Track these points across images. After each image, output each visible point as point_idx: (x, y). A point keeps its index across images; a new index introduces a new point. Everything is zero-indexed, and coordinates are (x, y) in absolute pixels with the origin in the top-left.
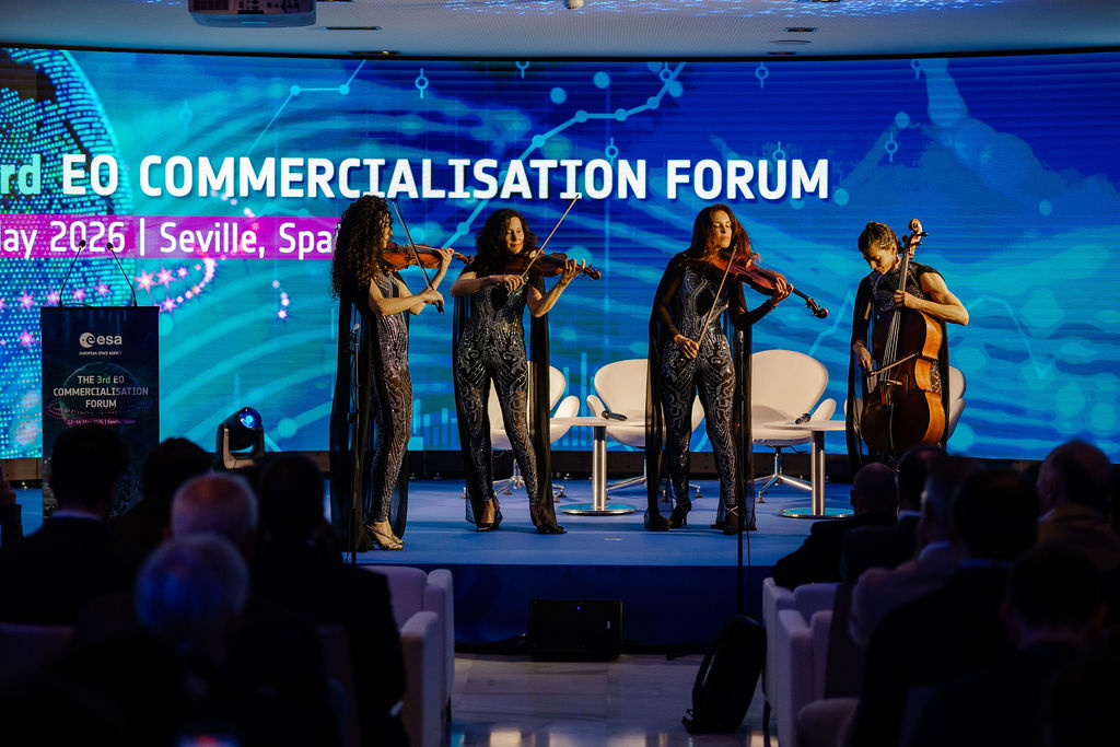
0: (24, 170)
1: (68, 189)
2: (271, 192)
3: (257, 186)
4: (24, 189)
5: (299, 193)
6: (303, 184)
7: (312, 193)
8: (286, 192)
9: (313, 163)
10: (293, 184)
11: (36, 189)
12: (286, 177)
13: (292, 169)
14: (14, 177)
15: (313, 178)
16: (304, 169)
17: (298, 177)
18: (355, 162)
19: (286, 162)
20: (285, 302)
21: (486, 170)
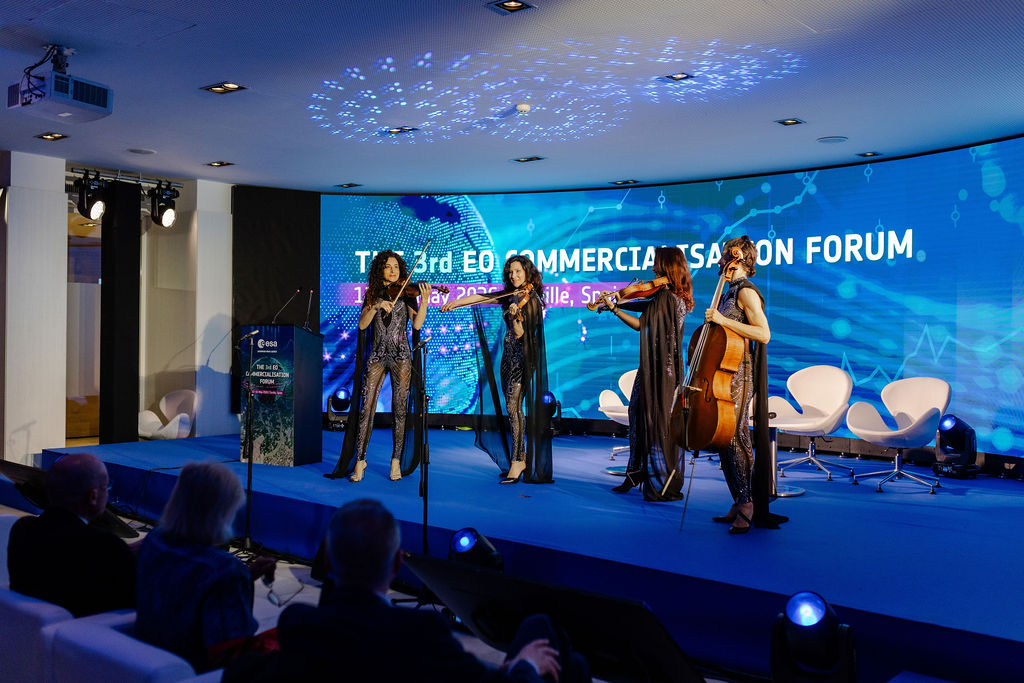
0: (443, 260)
1: (467, 270)
2: (577, 269)
3: (570, 265)
4: (443, 270)
5: (593, 269)
6: (595, 264)
7: (600, 269)
8: (586, 268)
9: (601, 251)
10: (590, 264)
11: (449, 270)
12: (586, 260)
13: (589, 255)
14: (437, 264)
15: (601, 260)
16: (595, 255)
17: (593, 259)
18: (625, 250)
19: (586, 251)
20: (585, 332)
21: (698, 251)
